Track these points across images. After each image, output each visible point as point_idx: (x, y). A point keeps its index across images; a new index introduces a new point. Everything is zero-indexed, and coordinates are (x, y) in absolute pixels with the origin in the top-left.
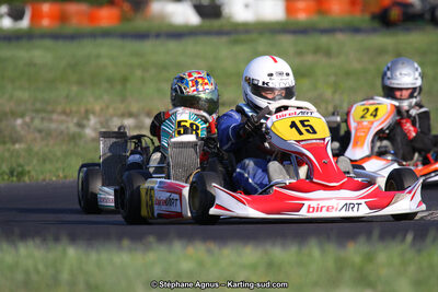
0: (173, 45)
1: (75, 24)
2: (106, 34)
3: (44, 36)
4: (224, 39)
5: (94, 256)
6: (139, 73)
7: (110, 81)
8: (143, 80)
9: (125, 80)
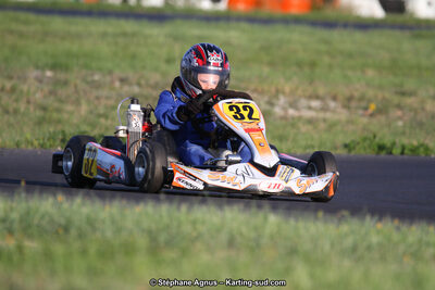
0: (359, 36)
1: (268, 10)
2: (297, 21)
3: (239, 19)
4: (407, 33)
5: (292, 222)
6: (326, 59)
7: (299, 65)
8: (330, 67)
9: (313, 65)
